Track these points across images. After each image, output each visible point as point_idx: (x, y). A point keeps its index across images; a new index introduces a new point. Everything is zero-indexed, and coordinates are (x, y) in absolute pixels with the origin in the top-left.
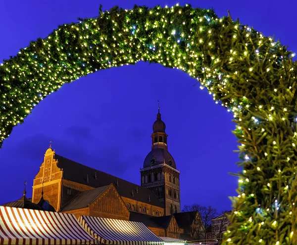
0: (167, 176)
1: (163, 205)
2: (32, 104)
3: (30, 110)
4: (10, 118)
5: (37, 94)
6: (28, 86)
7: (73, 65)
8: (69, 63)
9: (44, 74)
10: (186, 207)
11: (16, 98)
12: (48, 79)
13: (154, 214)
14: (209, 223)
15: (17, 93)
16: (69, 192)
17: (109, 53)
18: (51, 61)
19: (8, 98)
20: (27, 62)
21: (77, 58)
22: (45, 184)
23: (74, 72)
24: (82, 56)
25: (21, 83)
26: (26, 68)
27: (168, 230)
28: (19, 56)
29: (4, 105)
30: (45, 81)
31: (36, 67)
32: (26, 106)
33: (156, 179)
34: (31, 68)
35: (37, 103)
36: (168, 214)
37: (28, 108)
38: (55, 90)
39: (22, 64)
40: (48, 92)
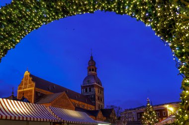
0: (96, 89)
1: (94, 104)
2: (21, 36)
3: (19, 40)
4: (6, 44)
5: (24, 30)
6: (18, 24)
7: (50, 11)
8: (48, 9)
9: (29, 17)
10: (107, 106)
11: (10, 31)
12: (32, 20)
13: (89, 109)
14: (119, 115)
15: (11, 28)
16: (39, 95)
17: (76, 3)
18: (35, 7)
19: (4, 31)
20: (17, 8)
21: (53, 6)
22: (25, 90)
23: (50, 17)
24: (57, 5)
25: (13, 22)
26: (17, 11)
27: (97, 117)
28: (12, 4)
29: (2, 35)
30: (30, 21)
31: (24, 11)
32: (17, 37)
33: (90, 91)
34: (20, 12)
35: (24, 36)
36: (97, 109)
37: (18, 39)
38: (37, 28)
39: (14, 9)
40: (32, 29)
